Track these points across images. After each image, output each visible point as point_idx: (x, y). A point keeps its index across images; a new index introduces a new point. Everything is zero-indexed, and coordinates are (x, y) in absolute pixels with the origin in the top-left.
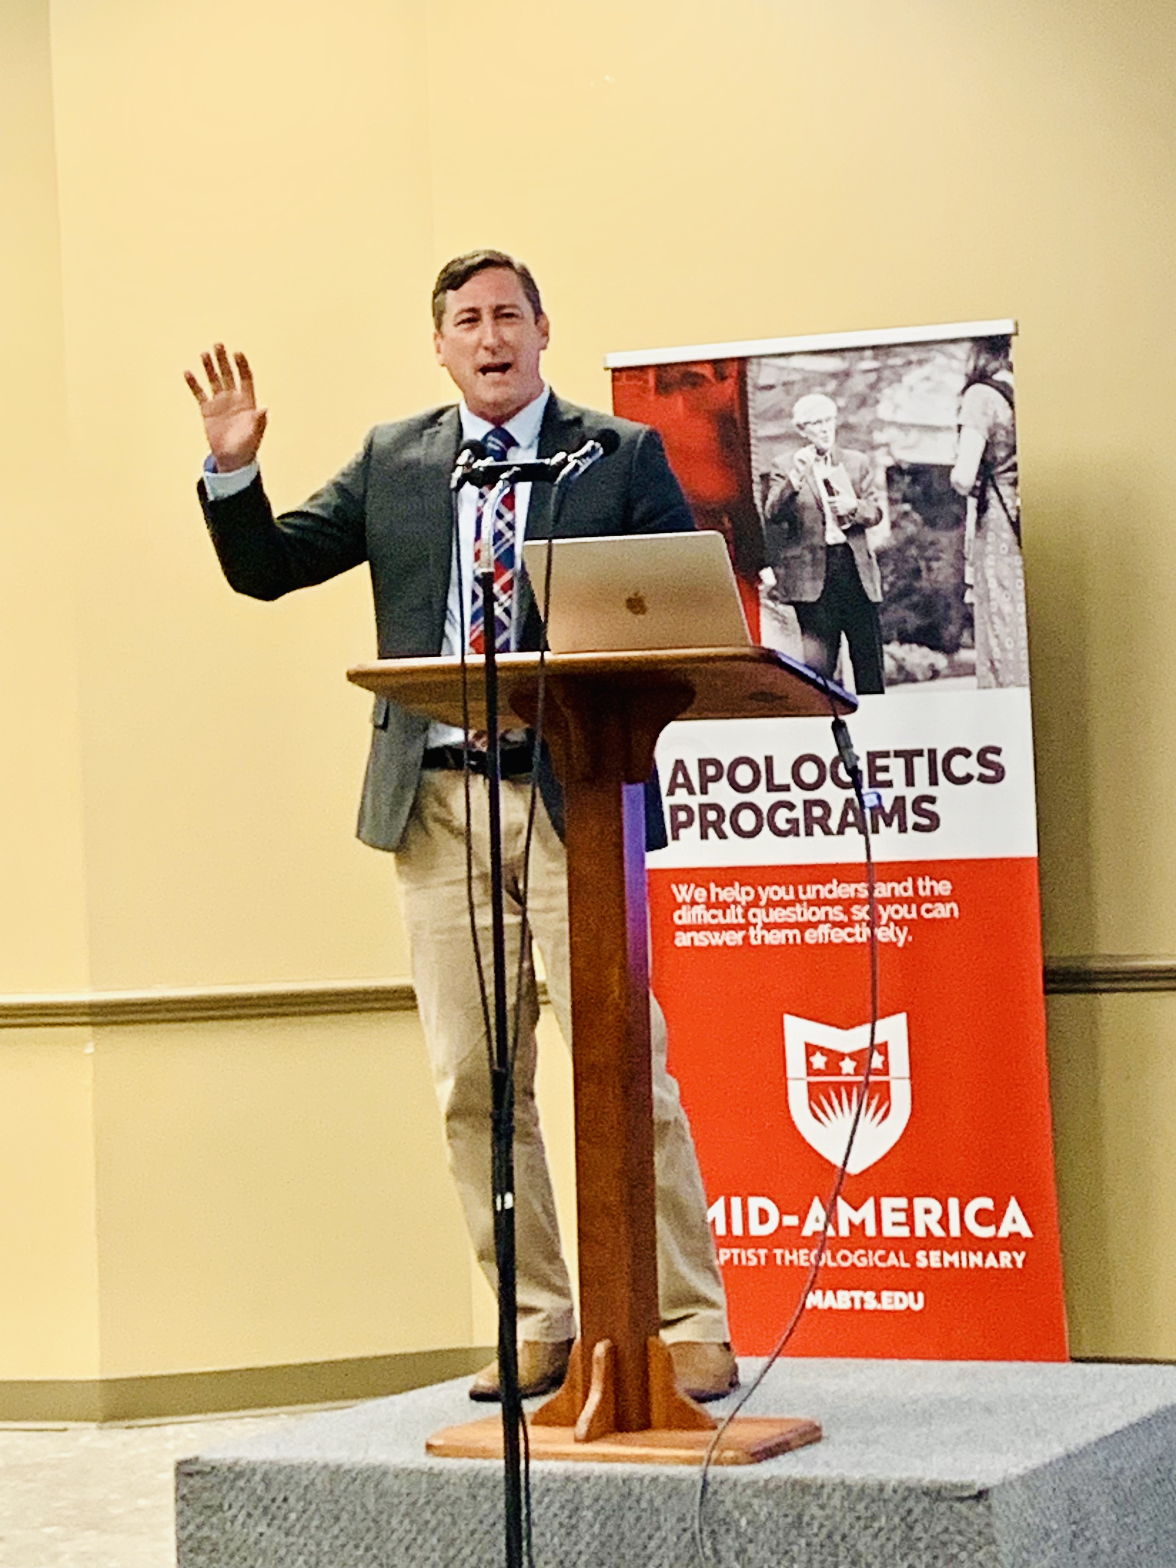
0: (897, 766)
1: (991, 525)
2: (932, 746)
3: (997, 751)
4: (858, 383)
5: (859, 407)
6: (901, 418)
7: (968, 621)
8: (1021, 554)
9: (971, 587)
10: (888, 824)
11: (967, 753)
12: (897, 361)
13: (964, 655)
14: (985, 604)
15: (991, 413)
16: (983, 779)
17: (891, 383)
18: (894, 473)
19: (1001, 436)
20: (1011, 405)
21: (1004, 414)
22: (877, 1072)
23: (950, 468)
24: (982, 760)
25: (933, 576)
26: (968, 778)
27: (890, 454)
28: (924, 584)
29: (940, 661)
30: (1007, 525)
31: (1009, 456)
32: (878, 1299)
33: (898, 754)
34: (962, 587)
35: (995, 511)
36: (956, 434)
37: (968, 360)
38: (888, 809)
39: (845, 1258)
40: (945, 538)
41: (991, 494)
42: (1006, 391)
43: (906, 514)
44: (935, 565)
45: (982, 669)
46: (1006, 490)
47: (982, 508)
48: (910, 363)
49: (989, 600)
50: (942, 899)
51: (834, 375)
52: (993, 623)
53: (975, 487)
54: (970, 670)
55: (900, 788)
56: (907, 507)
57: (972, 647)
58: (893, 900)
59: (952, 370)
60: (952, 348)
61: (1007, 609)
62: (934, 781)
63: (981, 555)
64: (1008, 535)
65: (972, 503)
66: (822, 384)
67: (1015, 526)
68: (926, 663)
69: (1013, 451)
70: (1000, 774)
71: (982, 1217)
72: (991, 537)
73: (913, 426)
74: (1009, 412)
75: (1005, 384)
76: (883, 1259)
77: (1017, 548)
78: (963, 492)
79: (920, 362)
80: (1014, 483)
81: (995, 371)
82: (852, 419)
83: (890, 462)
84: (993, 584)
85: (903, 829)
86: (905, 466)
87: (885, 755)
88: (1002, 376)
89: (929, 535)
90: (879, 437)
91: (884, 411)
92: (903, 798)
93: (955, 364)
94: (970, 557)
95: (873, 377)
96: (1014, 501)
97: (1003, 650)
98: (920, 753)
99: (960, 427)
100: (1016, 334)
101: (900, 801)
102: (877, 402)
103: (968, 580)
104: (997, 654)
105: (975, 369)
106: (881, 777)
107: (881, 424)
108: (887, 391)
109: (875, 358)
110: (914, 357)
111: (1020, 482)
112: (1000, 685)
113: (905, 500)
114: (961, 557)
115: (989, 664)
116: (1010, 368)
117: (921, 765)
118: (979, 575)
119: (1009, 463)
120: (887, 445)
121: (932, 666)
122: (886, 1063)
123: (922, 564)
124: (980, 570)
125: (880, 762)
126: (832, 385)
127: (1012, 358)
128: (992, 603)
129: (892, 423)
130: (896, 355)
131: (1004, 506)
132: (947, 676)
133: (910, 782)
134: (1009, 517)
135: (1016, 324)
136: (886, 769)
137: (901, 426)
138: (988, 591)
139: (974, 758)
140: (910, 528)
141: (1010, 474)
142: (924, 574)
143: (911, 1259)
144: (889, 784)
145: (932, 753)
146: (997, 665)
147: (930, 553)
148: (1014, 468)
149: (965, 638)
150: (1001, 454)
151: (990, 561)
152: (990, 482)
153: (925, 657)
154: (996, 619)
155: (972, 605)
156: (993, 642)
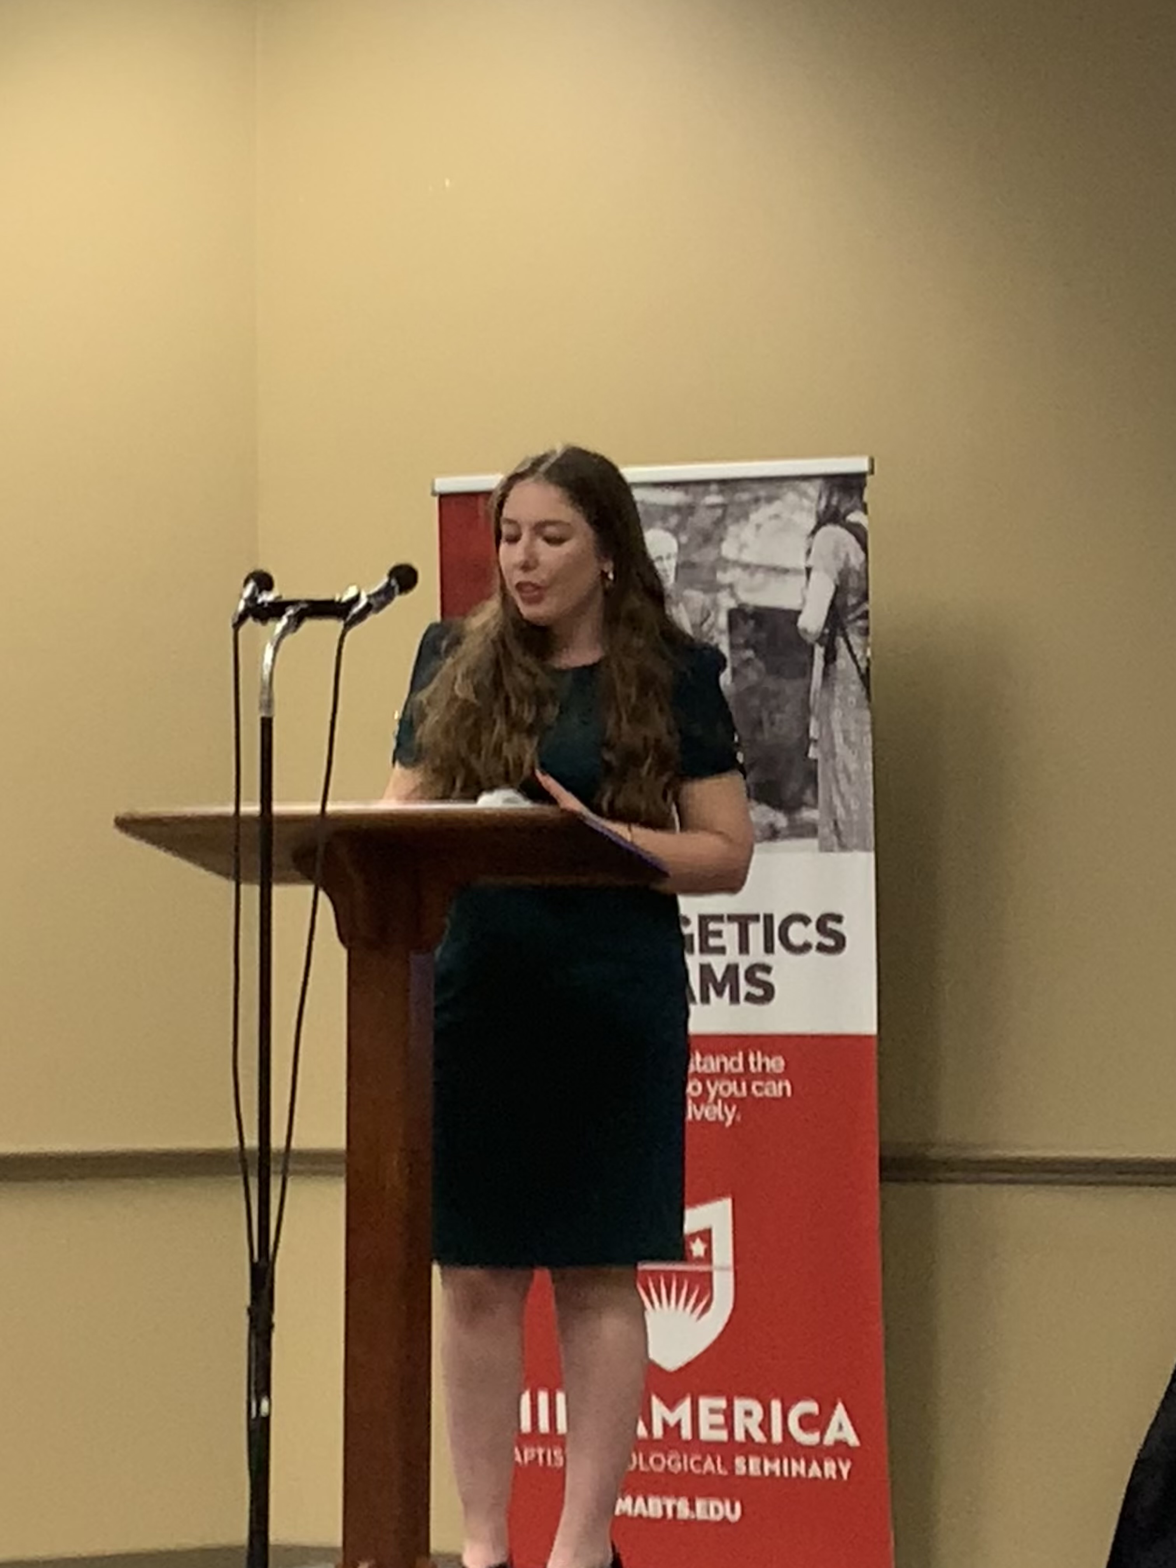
0: (731, 931)
1: (839, 676)
2: (768, 912)
3: (838, 919)
4: (703, 519)
5: (700, 547)
7: (811, 777)
8: (870, 708)
9: (816, 741)
10: (720, 993)
11: (804, 920)
12: (745, 496)
13: (808, 815)
14: (831, 761)
15: (843, 556)
16: (821, 948)
18: (737, 616)
19: (853, 582)
20: (865, 549)
21: (856, 559)
22: (699, 1260)
23: (799, 613)
24: (821, 926)
26: (806, 947)
27: (733, 595)
29: (781, 820)
30: (855, 676)
31: (859, 604)
32: (692, 1507)
33: (731, 918)
34: (806, 741)
35: (843, 661)
36: (804, 578)
37: (820, 497)
38: (719, 976)
39: (657, 1461)
40: (790, 687)
41: (840, 641)
42: (860, 535)
43: (748, 662)
44: (778, 717)
45: (825, 830)
46: (855, 639)
47: (830, 657)
48: (757, 500)
49: (834, 755)
50: (777, 1077)
51: (677, 509)
52: (837, 781)
53: (823, 635)
54: (811, 831)
55: (733, 954)
56: (750, 653)
57: (815, 806)
58: (721, 1074)
60: (804, 485)
61: (853, 766)
62: (769, 948)
63: (828, 709)
64: (856, 687)
65: (819, 651)
66: (664, 519)
67: (865, 678)
69: (865, 597)
70: (840, 943)
71: (806, 1422)
72: (838, 690)
73: (758, 567)
74: (862, 555)
75: (858, 525)
76: (700, 1464)
77: (866, 703)
78: (810, 640)
79: (770, 500)
80: (865, 632)
81: (850, 511)
82: (695, 558)
83: (732, 604)
84: (839, 739)
85: (734, 998)
86: (749, 610)
87: (719, 918)
88: (853, 518)
89: (771, 684)
90: (724, 577)
91: (728, 549)
92: (736, 967)
93: (806, 503)
94: (816, 709)
95: (719, 512)
96: (865, 651)
97: (847, 808)
98: (756, 918)
99: (809, 571)
100: (872, 471)
101: (732, 970)
102: (721, 540)
103: (813, 733)
104: (840, 812)
105: (828, 506)
106: (713, 942)
107: (724, 563)
108: (732, 529)
109: (721, 492)
110: (762, 493)
111: (871, 631)
112: (843, 847)
113: (747, 645)
114: (806, 710)
115: (832, 824)
116: (865, 511)
117: (756, 931)
118: (824, 731)
119: (859, 612)
120: (731, 586)
121: (771, 826)
122: (708, 1251)
124: (826, 724)
125: (712, 926)
126: (674, 520)
127: (866, 498)
128: (837, 759)
129: (737, 564)
130: (744, 490)
131: (854, 657)
132: (786, 837)
133: (744, 948)
134: (858, 668)
135: (872, 461)
136: (718, 934)
137: (746, 566)
138: (833, 745)
139: (813, 926)
140: (752, 676)
141: (860, 623)
143: (729, 1464)
144: (722, 950)
145: (769, 918)
146: (841, 826)
147: (773, 703)
148: (865, 615)
149: (808, 796)
150: (852, 601)
151: (836, 714)
152: (839, 631)
154: (841, 776)
155: (816, 761)
156: (837, 801)
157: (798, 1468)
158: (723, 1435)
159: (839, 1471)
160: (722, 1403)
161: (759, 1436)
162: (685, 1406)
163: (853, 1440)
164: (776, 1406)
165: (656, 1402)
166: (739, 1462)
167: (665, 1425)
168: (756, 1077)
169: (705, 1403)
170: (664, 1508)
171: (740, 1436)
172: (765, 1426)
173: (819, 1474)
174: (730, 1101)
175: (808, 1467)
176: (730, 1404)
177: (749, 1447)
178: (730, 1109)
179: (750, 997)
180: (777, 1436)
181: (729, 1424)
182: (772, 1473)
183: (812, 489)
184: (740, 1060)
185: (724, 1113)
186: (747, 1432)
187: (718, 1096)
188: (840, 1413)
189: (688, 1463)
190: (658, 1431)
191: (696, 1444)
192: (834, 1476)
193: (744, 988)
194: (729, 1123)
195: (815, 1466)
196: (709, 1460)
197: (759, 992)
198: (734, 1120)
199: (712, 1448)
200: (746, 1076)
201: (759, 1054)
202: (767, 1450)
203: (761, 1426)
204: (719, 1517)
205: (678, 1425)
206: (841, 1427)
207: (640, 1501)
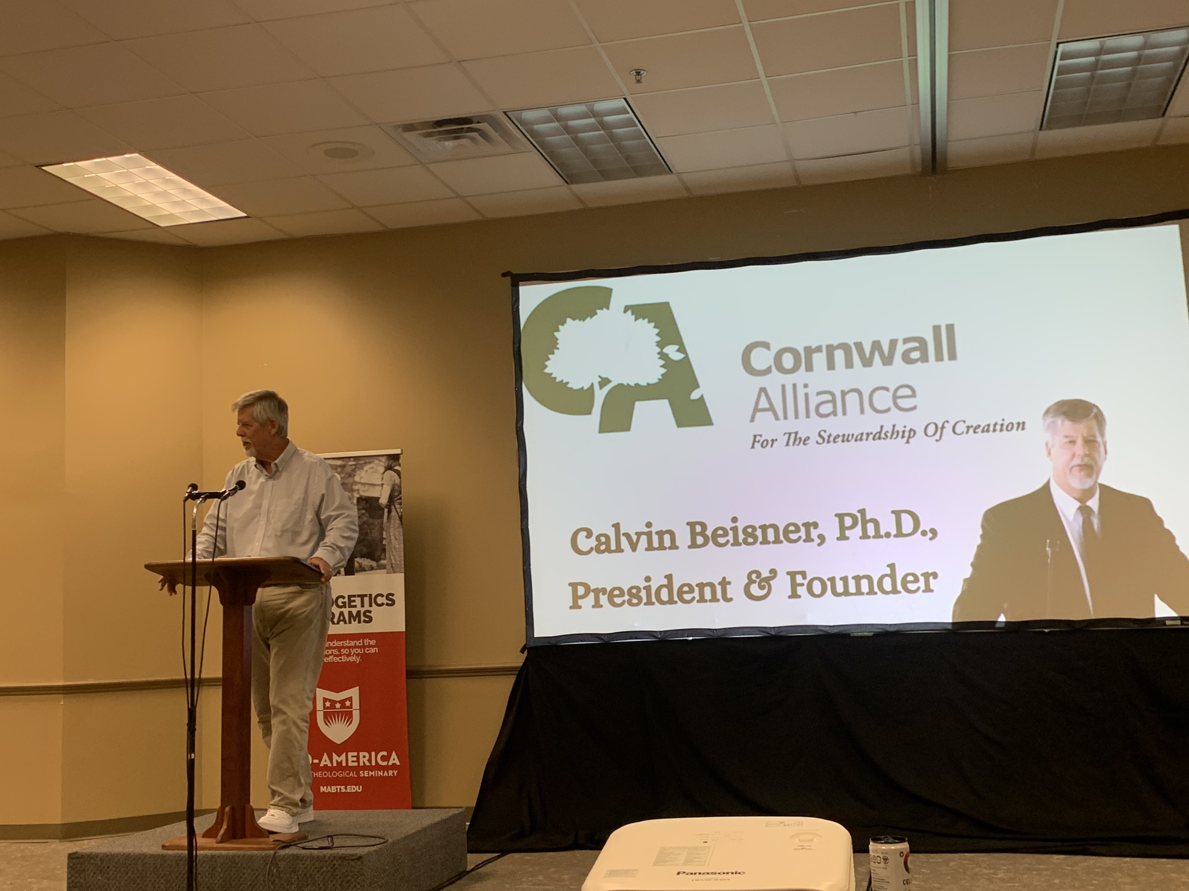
0: (358, 600)
1: (392, 518)
2: (370, 593)
3: (393, 595)
4: (348, 469)
5: (348, 478)
6: (363, 481)
7: (384, 550)
8: (402, 527)
9: (385, 538)
10: (354, 621)
11: (382, 596)
12: (362, 462)
13: (383, 562)
14: (390, 545)
15: (393, 480)
16: (387, 604)
17: (359, 469)
18: (360, 500)
19: (397, 488)
20: (400, 477)
21: (397, 481)
22: (348, 707)
23: (379, 498)
24: (387, 598)
25: (372, 535)
26: (382, 604)
27: (359, 493)
28: (369, 538)
29: (374, 564)
30: (398, 518)
31: (398, 495)
32: (346, 788)
33: (359, 596)
34: (382, 539)
35: (394, 513)
36: (380, 488)
37: (386, 462)
38: (355, 615)
39: (335, 774)
40: (377, 522)
41: (393, 507)
42: (398, 473)
43: (364, 513)
44: (373, 531)
45: (389, 567)
46: (398, 506)
47: (390, 512)
48: (366, 463)
49: (391, 543)
50: (373, 647)
51: (340, 466)
52: (392, 551)
53: (387, 505)
54: (383, 567)
55: (359, 608)
56: (364, 511)
57: (385, 559)
58: (356, 647)
59: (380, 465)
60: (380, 458)
61: (397, 546)
62: (371, 605)
63: (389, 528)
64: (398, 521)
65: (386, 510)
66: (336, 469)
67: (401, 518)
68: (369, 564)
69: (400, 493)
70: (393, 603)
71: (383, 758)
72: (392, 522)
73: (367, 484)
74: (399, 480)
75: (398, 470)
76: (348, 774)
77: (401, 526)
78: (383, 507)
79: (370, 463)
80: (400, 504)
81: (395, 466)
82: (346, 481)
83: (358, 496)
84: (393, 537)
85: (359, 622)
86: (363, 498)
87: (354, 596)
88: (397, 468)
89: (371, 520)
90: (355, 487)
91: (357, 479)
92: (360, 611)
93: (382, 463)
94: (385, 528)
95: (354, 467)
96: (400, 510)
97: (395, 560)
98: (366, 595)
99: (382, 485)
100: (402, 454)
101: (359, 612)
102: (355, 476)
103: (384, 536)
104: (393, 561)
105: (388, 465)
106: (353, 604)
107: (356, 483)
108: (358, 472)
109: (354, 461)
110: (367, 461)
111: (403, 503)
112: (394, 572)
113: (363, 509)
114: (382, 529)
115: (391, 565)
116: (400, 465)
117: (366, 600)
118: (388, 535)
119: (399, 497)
120: (358, 490)
121: (371, 565)
122: (351, 704)
123: (369, 531)
124: (388, 533)
125: (352, 599)
126: (339, 470)
127: (400, 461)
128: (392, 544)
129: (360, 483)
130: (362, 460)
131: (397, 511)
132: (376, 569)
133: (363, 606)
134: (398, 515)
135: (402, 450)
136: (354, 601)
137: (363, 484)
138: (391, 540)
139: (384, 598)
140: (365, 519)
141: (399, 501)
142: (369, 534)
143: (358, 774)
144: (355, 606)
145: (371, 595)
146: (393, 565)
147: (371, 527)
148: (400, 499)
149: (383, 556)
150: (396, 494)
151: (392, 530)
152: (392, 503)
153: (369, 562)
154: (393, 549)
155: (385, 545)
156: (392, 558)
157: (380, 773)
158: (356, 764)
159: (393, 774)
160: (355, 754)
161: (368, 764)
162: (343, 756)
163: (398, 763)
164: (373, 754)
165: (334, 755)
166: (361, 772)
167: (337, 761)
168: (367, 646)
169: (350, 754)
170: (337, 789)
171: (361, 764)
172: (370, 760)
173: (387, 775)
174: (358, 655)
175: (384, 773)
176: (358, 754)
177: (365, 768)
178: (358, 658)
179: (365, 621)
180: (373, 764)
181: (358, 761)
182: (372, 775)
183: (383, 459)
184: (361, 641)
185: (356, 659)
186: (364, 763)
187: (354, 653)
188: (394, 755)
189: (345, 774)
190: (335, 764)
191: (348, 768)
192: (392, 775)
193: (363, 618)
194: (358, 662)
195: (386, 772)
196: (351, 773)
197: (367, 619)
198: (360, 661)
199: (353, 768)
200: (364, 647)
201: (368, 639)
202: (370, 768)
203: (368, 760)
204: (355, 791)
205: (342, 761)
206: (394, 759)
207: (329, 787)
